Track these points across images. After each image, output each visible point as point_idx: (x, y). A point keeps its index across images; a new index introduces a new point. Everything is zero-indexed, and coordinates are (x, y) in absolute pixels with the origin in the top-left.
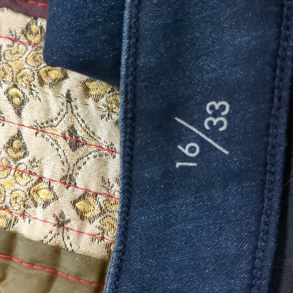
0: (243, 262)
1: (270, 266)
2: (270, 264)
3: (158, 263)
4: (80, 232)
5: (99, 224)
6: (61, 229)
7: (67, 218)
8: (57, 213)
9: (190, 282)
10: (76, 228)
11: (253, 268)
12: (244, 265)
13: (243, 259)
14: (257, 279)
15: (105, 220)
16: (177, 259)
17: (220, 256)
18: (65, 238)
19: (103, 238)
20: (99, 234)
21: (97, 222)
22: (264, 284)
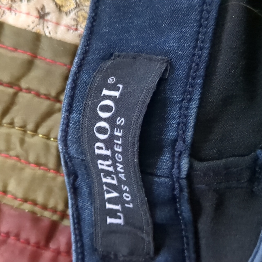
0: (194, 13)
1: (215, 16)
2: (215, 15)
3: (123, 28)
4: (58, 24)
5: (74, 17)
6: (42, 21)
7: (47, 10)
8: (39, 7)
9: (149, 39)
10: (54, 20)
11: (201, 18)
12: (194, 16)
13: (193, 11)
14: (203, 27)
15: (80, 13)
16: (139, 22)
17: (175, 10)
18: (45, 28)
19: (76, 29)
20: (73, 26)
21: (72, 15)
22: (209, 31)
